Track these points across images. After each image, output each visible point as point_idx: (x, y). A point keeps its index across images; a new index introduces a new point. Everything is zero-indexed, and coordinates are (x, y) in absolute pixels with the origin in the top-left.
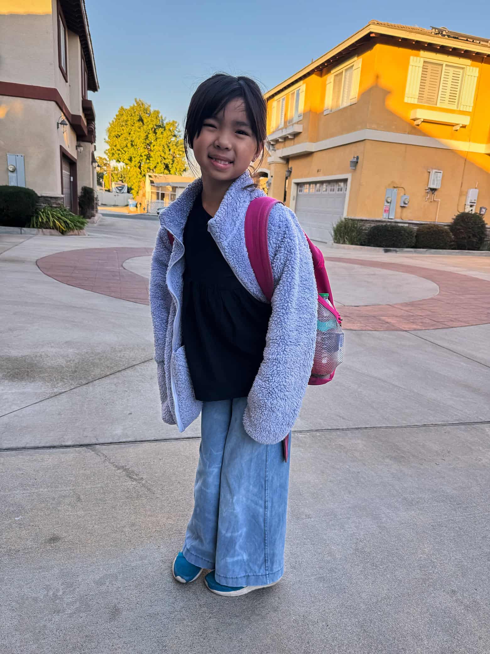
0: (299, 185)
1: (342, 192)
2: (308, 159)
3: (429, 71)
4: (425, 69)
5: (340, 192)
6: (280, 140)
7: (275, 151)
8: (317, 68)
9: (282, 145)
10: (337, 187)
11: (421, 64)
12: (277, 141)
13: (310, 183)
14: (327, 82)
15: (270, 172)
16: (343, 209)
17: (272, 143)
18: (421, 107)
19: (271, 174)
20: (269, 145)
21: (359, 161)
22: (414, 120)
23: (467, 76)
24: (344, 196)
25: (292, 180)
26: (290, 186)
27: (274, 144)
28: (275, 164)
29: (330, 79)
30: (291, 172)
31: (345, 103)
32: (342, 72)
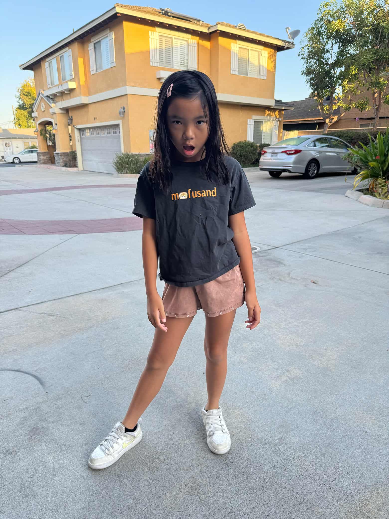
0: (81, 130)
1: (117, 135)
2: (85, 110)
3: (164, 42)
4: (160, 40)
5: (115, 135)
6: (58, 95)
7: (55, 103)
8: (79, 36)
9: (60, 98)
10: (112, 131)
11: (158, 37)
12: (55, 95)
13: (89, 128)
14: (89, 49)
15: (55, 122)
16: (120, 147)
17: (51, 97)
18: (163, 69)
19: (56, 123)
20: (48, 99)
21: (125, 110)
22: (159, 79)
23: (190, 47)
24: (119, 136)
25: (74, 126)
26: (73, 131)
27: (53, 98)
28: (57, 114)
29: (91, 46)
30: (72, 120)
31: (106, 66)
32: (100, 41)
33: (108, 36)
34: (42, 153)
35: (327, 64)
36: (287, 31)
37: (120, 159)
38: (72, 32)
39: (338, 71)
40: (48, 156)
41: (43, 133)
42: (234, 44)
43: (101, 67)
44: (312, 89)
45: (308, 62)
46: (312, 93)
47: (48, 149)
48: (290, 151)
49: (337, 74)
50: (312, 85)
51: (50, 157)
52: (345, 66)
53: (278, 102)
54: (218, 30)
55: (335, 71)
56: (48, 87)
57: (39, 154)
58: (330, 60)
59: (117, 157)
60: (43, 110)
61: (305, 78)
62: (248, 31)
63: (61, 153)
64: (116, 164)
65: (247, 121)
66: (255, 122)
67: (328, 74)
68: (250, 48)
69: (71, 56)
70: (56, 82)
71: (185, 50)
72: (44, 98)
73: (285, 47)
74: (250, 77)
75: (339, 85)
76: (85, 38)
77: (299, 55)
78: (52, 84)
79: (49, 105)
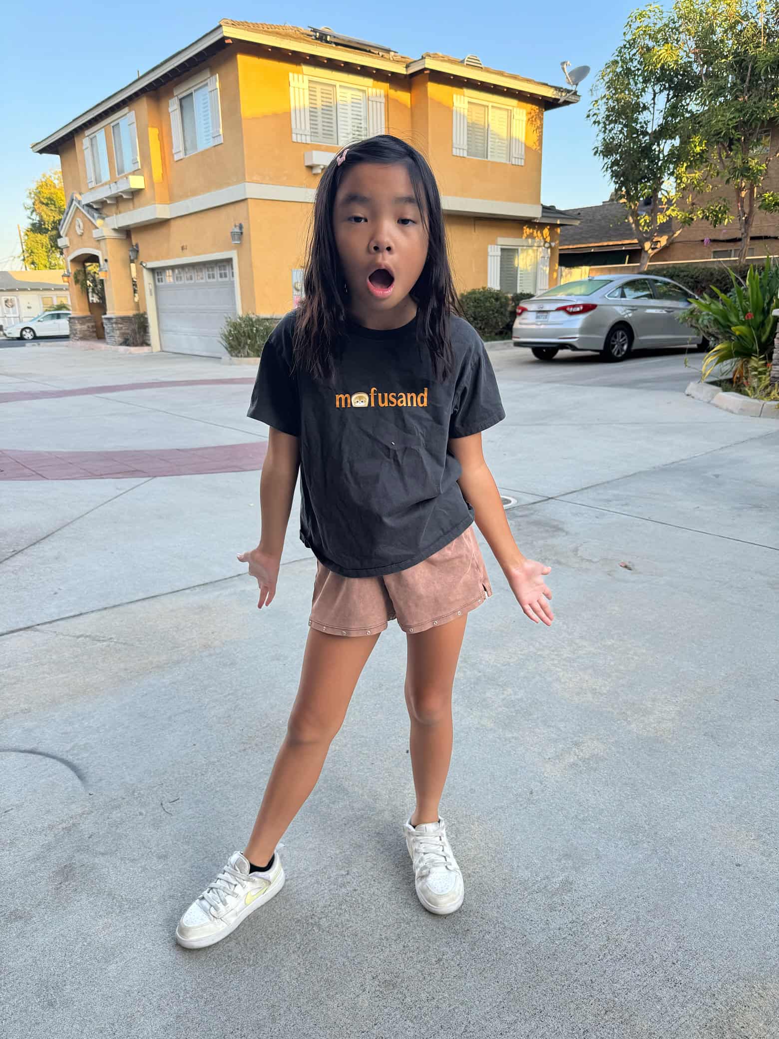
0: (156, 272)
1: (227, 279)
2: (163, 231)
3: (319, 95)
4: (312, 90)
5: (224, 279)
6: (109, 202)
7: (103, 219)
8: (150, 85)
9: (114, 209)
10: (219, 272)
11: (306, 85)
12: (103, 203)
13: (173, 268)
14: (170, 110)
15: (103, 255)
16: (235, 304)
17: (94, 207)
18: (318, 148)
19: (105, 258)
20: (90, 210)
21: (244, 230)
22: (310, 168)
23: (370, 103)
24: (232, 284)
25: (141, 264)
26: (139, 272)
27: (100, 208)
28: (107, 241)
29: (173, 105)
30: (138, 251)
31: (204, 143)
32: (191, 94)
33: (207, 85)
34: (79, 319)
35: (645, 133)
36: (563, 69)
37: (235, 329)
38: (137, 77)
39: (666, 146)
40: (90, 324)
41: (81, 277)
42: (459, 97)
43: (195, 147)
44: (616, 183)
45: (606, 129)
46: (616, 190)
47: (90, 310)
48: (574, 306)
49: (666, 153)
50: (615, 175)
51: (96, 327)
52: (680, 137)
53: (548, 210)
54: (425, 69)
55: (661, 147)
56: (90, 187)
57: (72, 320)
58: (650, 125)
59: (229, 324)
60: (79, 234)
61: (601, 162)
62: (487, 70)
63: (117, 318)
64: (226, 338)
65: (487, 249)
66: (502, 250)
67: (646, 151)
68: (490, 105)
69: (135, 125)
70: (106, 177)
71: (362, 110)
72: (80, 208)
73: (561, 101)
74: (492, 163)
75: (668, 174)
76: (162, 87)
77: (588, 116)
78: (97, 181)
79: (91, 222)
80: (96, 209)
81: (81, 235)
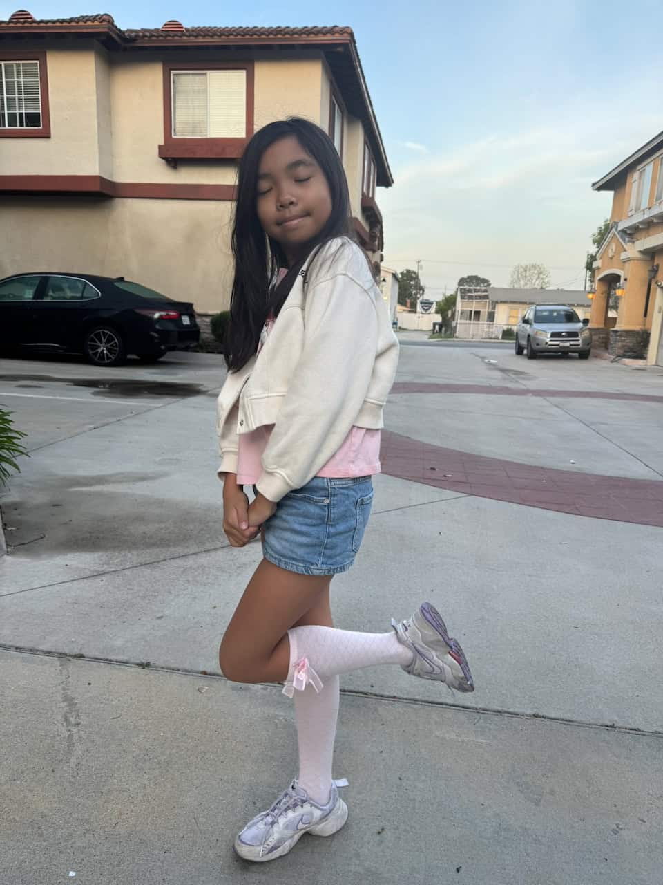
6: (640, 227)
7: (633, 242)
9: (644, 233)
12: (635, 228)
15: (624, 274)
17: (628, 232)
19: (626, 277)
20: (624, 235)
25: (657, 283)
27: (632, 233)
28: (632, 262)
30: (657, 271)
34: (595, 330)
40: (601, 336)
47: (605, 324)
56: (630, 214)
60: (610, 256)
63: (622, 331)
70: (645, 204)
72: (617, 234)
78: (637, 209)
79: (623, 246)
80: (630, 234)
81: (611, 258)
